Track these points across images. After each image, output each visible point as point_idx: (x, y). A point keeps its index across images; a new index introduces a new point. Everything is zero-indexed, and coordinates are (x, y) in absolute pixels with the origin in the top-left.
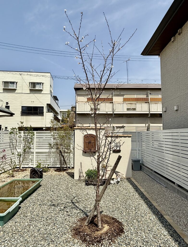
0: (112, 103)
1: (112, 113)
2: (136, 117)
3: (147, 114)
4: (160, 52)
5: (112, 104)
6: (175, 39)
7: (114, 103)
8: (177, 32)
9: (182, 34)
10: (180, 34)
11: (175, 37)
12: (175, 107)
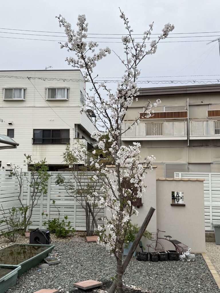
0: (186, 120)
7: (189, 120)
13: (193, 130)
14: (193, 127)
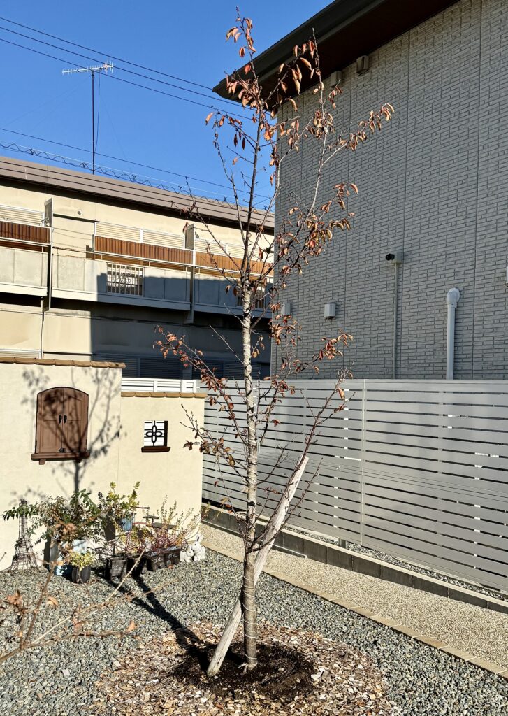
0: (48, 250)
1: (43, 293)
2: (139, 321)
3: (183, 313)
5: (46, 255)
6: (343, 81)
7: (53, 251)
8: (354, 60)
9: (368, 75)
10: (361, 71)
11: (343, 73)
12: (326, 305)
13: (60, 275)
14: (60, 269)
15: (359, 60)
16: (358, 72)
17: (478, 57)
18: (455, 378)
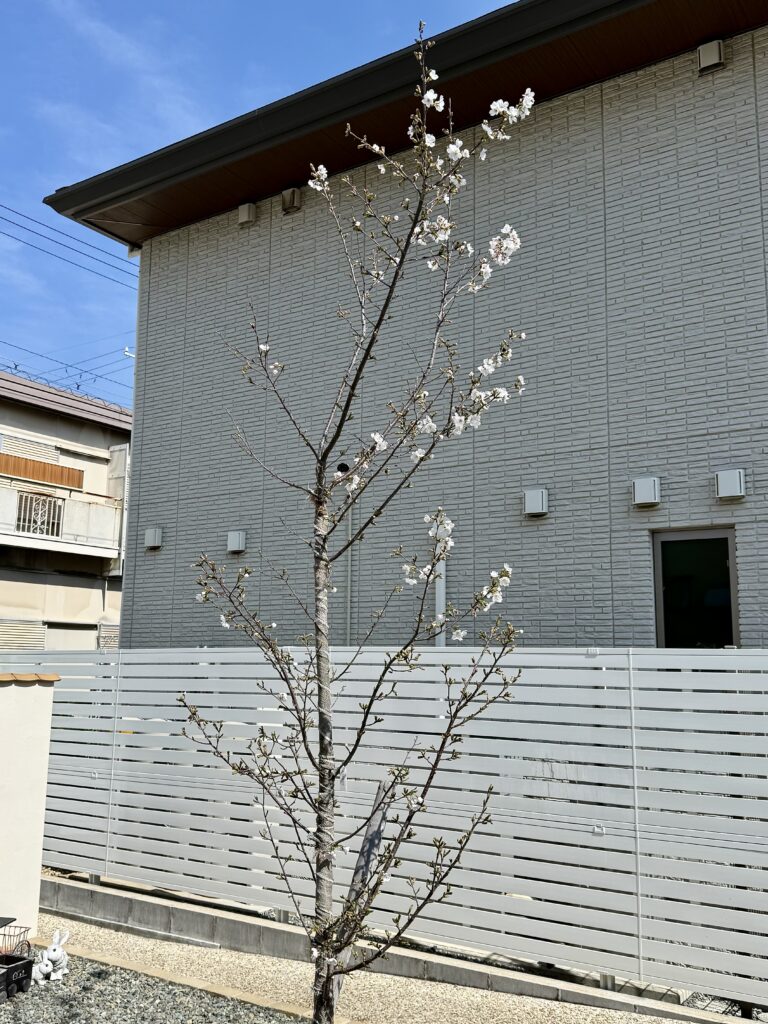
4: (150, 236)
6: (257, 217)
8: (277, 191)
9: (299, 215)
10: (290, 208)
11: (257, 207)
12: (229, 534)
15: (287, 193)
16: (284, 210)
17: (471, 212)
18: (447, 645)
